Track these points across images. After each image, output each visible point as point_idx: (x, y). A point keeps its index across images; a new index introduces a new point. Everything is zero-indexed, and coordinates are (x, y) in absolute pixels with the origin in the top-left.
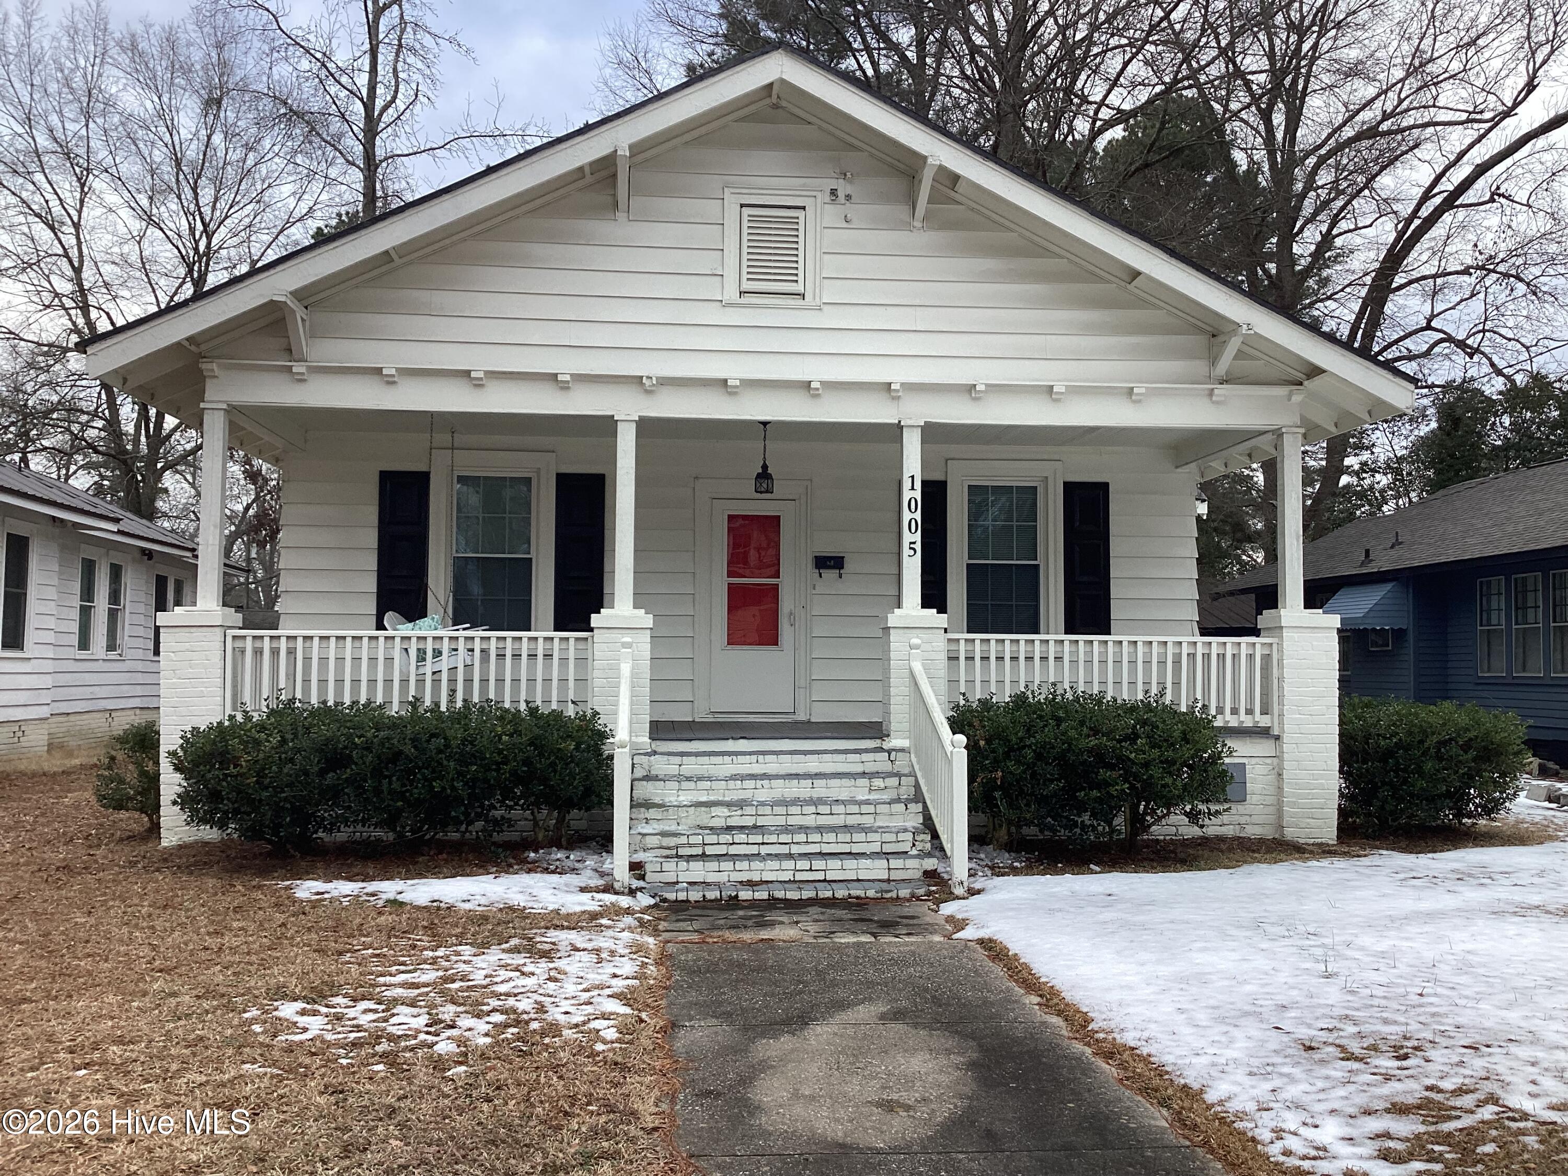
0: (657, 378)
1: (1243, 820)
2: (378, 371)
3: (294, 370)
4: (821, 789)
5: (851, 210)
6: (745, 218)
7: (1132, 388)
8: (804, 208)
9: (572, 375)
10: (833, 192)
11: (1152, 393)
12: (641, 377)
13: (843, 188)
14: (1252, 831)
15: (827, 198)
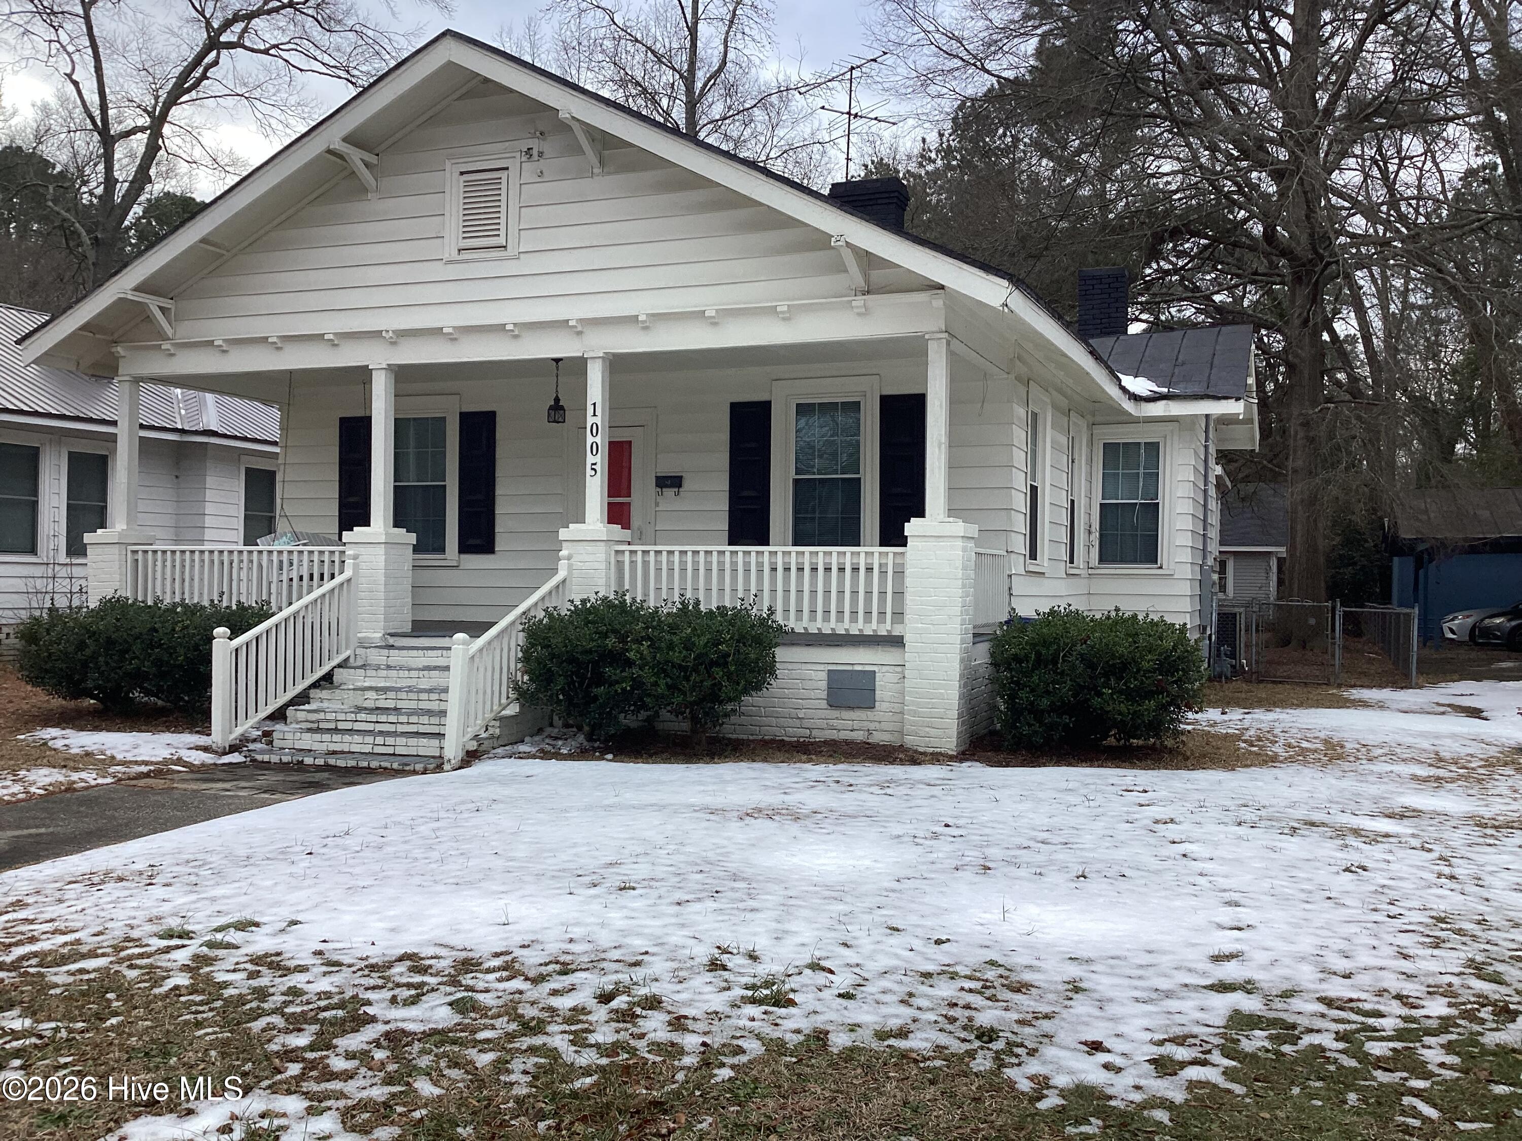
0: (394, 331)
1: (872, 726)
2: (210, 343)
3: (162, 347)
5: (543, 165)
6: (463, 184)
7: (776, 307)
8: (507, 169)
9: (335, 334)
10: (529, 151)
12: (382, 332)
13: (537, 147)
14: (878, 738)
15: (525, 157)
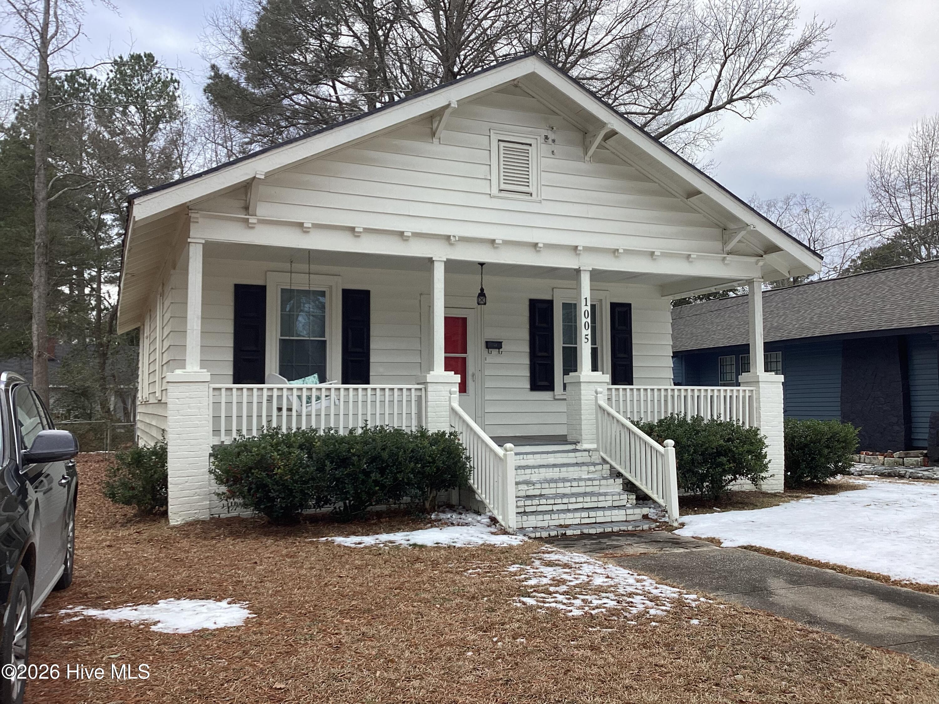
0: (459, 237)
2: (300, 224)
3: (250, 221)
4: (565, 473)
5: (556, 148)
6: (502, 148)
7: (690, 255)
8: (530, 145)
9: (412, 233)
10: (546, 138)
11: (699, 258)
12: (450, 236)
13: (551, 136)
15: (543, 141)
